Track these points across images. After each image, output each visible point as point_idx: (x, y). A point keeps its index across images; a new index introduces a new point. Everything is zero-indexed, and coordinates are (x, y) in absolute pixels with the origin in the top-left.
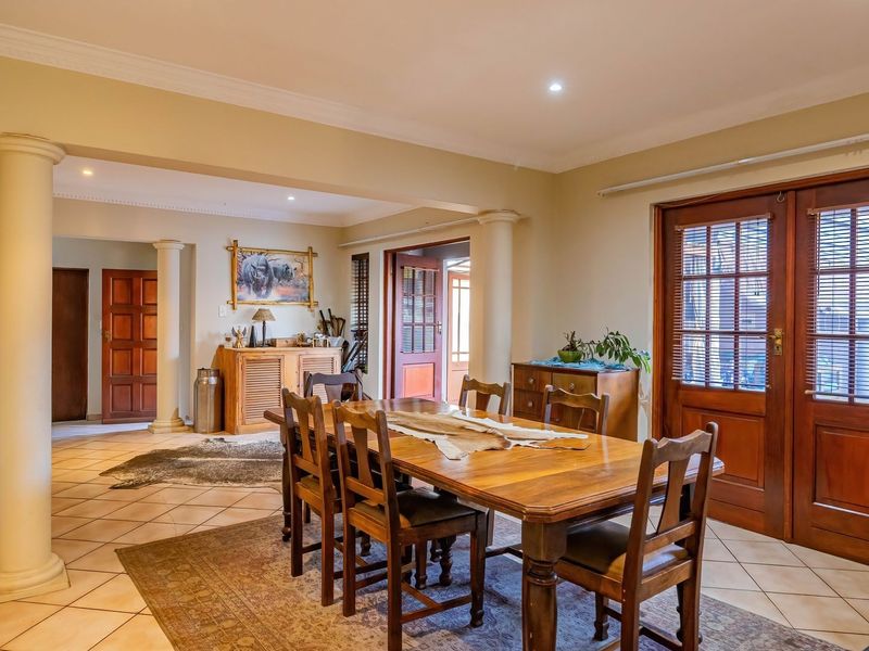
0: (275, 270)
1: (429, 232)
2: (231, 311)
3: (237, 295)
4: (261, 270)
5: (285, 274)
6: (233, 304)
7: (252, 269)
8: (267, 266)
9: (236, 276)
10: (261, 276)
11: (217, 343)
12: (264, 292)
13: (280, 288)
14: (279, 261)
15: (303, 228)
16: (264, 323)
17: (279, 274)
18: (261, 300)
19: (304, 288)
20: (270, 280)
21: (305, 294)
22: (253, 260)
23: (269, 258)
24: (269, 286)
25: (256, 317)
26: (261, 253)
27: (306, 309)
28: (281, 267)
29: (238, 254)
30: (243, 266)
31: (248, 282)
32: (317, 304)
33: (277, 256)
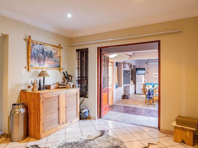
0: (47, 52)
1: (131, 39)
2: (27, 72)
3: (30, 63)
4: (41, 52)
5: (51, 55)
6: (28, 69)
7: (37, 52)
8: (43, 50)
9: (30, 54)
10: (41, 55)
11: (20, 89)
12: (42, 63)
13: (49, 61)
14: (48, 49)
15: (57, 35)
16: (44, 78)
17: (48, 55)
18: (41, 67)
19: (58, 62)
20: (45, 57)
21: (58, 65)
22: (37, 47)
23: (44, 47)
24: (44, 60)
25: (40, 75)
26: (41, 44)
27: (58, 71)
28: (49, 52)
29: (31, 44)
30: (33, 50)
31: (35, 58)
32: (62, 69)
33: (47, 47)
